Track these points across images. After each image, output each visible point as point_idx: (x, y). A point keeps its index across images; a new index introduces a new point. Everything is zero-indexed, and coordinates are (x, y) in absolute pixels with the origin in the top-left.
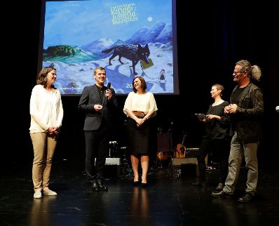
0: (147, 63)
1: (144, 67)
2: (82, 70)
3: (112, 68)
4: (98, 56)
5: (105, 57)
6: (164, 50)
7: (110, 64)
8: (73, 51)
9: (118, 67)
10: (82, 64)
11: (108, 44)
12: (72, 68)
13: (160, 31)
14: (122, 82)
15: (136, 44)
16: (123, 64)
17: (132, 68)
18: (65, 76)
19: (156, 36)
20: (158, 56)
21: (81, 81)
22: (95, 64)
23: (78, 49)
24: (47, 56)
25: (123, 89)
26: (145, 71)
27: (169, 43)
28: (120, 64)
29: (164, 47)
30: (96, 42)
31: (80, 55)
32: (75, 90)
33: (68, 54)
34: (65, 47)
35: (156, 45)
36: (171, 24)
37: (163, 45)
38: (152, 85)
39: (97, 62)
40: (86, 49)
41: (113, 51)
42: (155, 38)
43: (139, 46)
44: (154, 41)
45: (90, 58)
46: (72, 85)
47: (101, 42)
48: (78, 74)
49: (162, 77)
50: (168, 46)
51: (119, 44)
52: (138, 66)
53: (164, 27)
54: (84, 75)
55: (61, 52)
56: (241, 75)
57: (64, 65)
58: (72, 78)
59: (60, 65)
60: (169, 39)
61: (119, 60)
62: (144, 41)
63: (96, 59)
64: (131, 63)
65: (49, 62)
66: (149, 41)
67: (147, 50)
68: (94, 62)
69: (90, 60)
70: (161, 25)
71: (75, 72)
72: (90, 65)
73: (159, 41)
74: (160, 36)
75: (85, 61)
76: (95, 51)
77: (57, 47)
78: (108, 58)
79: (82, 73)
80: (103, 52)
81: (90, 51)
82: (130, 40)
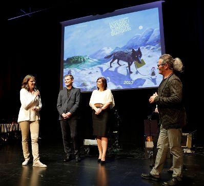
0: (140, 63)
1: (137, 67)
2: (90, 73)
3: (113, 69)
4: (101, 62)
5: (107, 62)
6: (154, 51)
7: (111, 67)
8: (84, 60)
9: (117, 68)
10: (90, 68)
11: (108, 51)
12: (84, 72)
13: (150, 36)
14: (121, 80)
15: (130, 49)
16: (120, 65)
17: (128, 68)
18: (79, 79)
19: (147, 40)
20: (149, 57)
21: (90, 82)
23: (87, 57)
24: (67, 65)
25: (121, 85)
26: (138, 69)
27: (157, 45)
28: (118, 66)
29: (153, 49)
30: (100, 51)
31: (89, 62)
32: (86, 89)
33: (81, 62)
34: (78, 57)
35: (147, 48)
36: (159, 29)
37: (152, 47)
38: (145, 81)
39: (101, 66)
40: (93, 57)
42: (146, 42)
43: (133, 50)
44: (144, 45)
45: (96, 63)
46: (84, 85)
47: (104, 50)
48: (87, 77)
49: (153, 74)
50: (157, 47)
51: (117, 51)
52: (133, 67)
53: (152, 32)
54: (92, 76)
55: (76, 61)
56: (163, 67)
57: (78, 70)
58: (83, 79)
59: (75, 71)
60: (157, 41)
61: (118, 63)
62: (136, 46)
63: (100, 64)
64: (127, 64)
65: (67, 69)
66: (141, 45)
68: (99, 66)
69: (96, 65)
70: (150, 31)
71: (86, 75)
72: (96, 68)
73: (150, 44)
74: (151, 39)
75: (92, 66)
76: (99, 58)
77: (73, 57)
78: (109, 63)
79: (90, 75)
80: (106, 58)
81: (95, 58)
82: (125, 46)
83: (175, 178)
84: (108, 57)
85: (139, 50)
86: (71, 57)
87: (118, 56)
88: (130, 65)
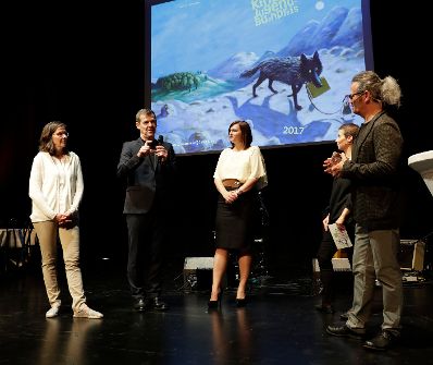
1: (312, 95)
2: (210, 111)
3: (259, 101)
4: (233, 85)
5: (246, 85)
6: (348, 60)
7: (255, 96)
8: (195, 81)
9: (267, 99)
10: (210, 100)
11: (249, 61)
12: (195, 109)
13: (340, 24)
14: (276, 125)
15: (297, 55)
16: (275, 92)
17: (292, 99)
18: (186, 124)
19: (333, 35)
20: (338, 71)
21: (209, 130)
22: (230, 98)
23: (203, 75)
24: (159, 93)
25: (277, 136)
26: (315, 101)
27: (356, 45)
28: (270, 93)
29: (347, 53)
30: (230, 60)
31: (206, 85)
32: (201, 146)
33: (188, 87)
34: (183, 76)
35: (333, 52)
36: (358, 7)
37: (345, 50)
38: (328, 125)
39: (233, 94)
40: (215, 74)
41: (259, 72)
42: (331, 40)
43: (303, 57)
44: (328, 45)
45: (221, 89)
46: (196, 137)
47: (238, 59)
48: (203, 119)
49: (347, 110)
50: (356, 50)
51: (267, 60)
52: (303, 94)
53: (345, 15)
54: (213, 118)
55: (177, 84)
56: (361, 100)
57: (183, 105)
58: (195, 124)
59: (177, 106)
60: (357, 37)
61: (270, 87)
62: (310, 48)
63: (232, 89)
64: (289, 89)
65: (160, 102)
66: (321, 47)
67: (316, 63)
68: (228, 94)
69: (222, 93)
70: (341, 12)
71: (200, 115)
72: (222, 100)
73: (339, 43)
74: (343, 31)
75: (213, 95)
76: (229, 76)
77: (172, 76)
78: (250, 87)
79: (210, 115)
80: (243, 76)
81: (220, 77)
82: (286, 48)
83: (387, 330)
84: (248, 74)
85: (316, 56)
86: (167, 75)
87: (269, 72)
88: (296, 91)
